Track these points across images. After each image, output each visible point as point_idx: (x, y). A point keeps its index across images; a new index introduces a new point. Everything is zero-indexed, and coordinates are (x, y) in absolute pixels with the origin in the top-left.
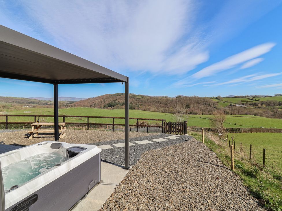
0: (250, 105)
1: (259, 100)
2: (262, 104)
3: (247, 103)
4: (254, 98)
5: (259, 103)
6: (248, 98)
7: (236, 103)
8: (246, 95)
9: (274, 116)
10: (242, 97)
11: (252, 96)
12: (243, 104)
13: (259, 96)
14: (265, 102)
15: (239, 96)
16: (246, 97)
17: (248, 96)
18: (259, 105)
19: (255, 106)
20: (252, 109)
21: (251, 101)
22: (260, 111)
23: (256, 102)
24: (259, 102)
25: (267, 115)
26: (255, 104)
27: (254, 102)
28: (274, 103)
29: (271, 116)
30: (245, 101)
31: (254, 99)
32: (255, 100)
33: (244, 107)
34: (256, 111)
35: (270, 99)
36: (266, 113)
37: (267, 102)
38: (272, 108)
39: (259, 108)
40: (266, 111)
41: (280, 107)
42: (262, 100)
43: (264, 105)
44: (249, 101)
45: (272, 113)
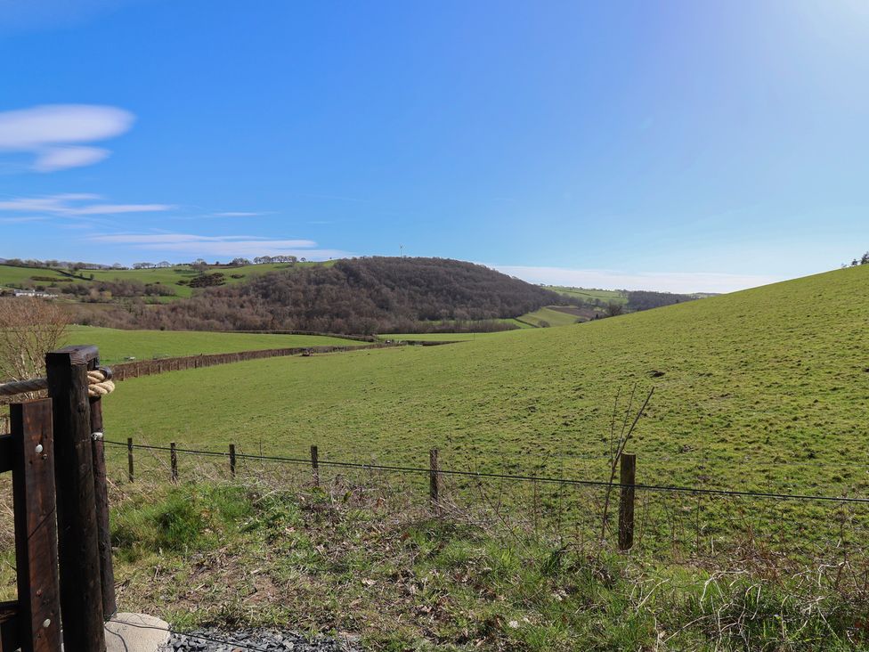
0: (65, 291)
1: (92, 276)
2: (101, 290)
3: (53, 286)
4: (76, 269)
5: (91, 288)
6: (58, 271)
7: (12, 286)
8: (50, 260)
9: (137, 323)
10: (37, 266)
11: (70, 265)
12: (40, 289)
13: (90, 265)
14: (110, 283)
15: (24, 259)
16: (48, 265)
17: (55, 264)
18: (94, 293)
19: (81, 297)
20: (72, 304)
21: (66, 280)
22: (98, 310)
23: (85, 284)
24: (91, 283)
25: (118, 321)
26: (80, 291)
27: (77, 282)
28: (134, 287)
29: (130, 326)
30: (47, 279)
31: (78, 274)
32: (81, 277)
33: (46, 300)
34: (86, 311)
35: (123, 277)
36: (117, 318)
37: (114, 285)
38: (130, 300)
39: (93, 301)
40: (115, 311)
41: (150, 298)
42: (99, 277)
43: (108, 295)
44: (61, 281)
45: (132, 316)
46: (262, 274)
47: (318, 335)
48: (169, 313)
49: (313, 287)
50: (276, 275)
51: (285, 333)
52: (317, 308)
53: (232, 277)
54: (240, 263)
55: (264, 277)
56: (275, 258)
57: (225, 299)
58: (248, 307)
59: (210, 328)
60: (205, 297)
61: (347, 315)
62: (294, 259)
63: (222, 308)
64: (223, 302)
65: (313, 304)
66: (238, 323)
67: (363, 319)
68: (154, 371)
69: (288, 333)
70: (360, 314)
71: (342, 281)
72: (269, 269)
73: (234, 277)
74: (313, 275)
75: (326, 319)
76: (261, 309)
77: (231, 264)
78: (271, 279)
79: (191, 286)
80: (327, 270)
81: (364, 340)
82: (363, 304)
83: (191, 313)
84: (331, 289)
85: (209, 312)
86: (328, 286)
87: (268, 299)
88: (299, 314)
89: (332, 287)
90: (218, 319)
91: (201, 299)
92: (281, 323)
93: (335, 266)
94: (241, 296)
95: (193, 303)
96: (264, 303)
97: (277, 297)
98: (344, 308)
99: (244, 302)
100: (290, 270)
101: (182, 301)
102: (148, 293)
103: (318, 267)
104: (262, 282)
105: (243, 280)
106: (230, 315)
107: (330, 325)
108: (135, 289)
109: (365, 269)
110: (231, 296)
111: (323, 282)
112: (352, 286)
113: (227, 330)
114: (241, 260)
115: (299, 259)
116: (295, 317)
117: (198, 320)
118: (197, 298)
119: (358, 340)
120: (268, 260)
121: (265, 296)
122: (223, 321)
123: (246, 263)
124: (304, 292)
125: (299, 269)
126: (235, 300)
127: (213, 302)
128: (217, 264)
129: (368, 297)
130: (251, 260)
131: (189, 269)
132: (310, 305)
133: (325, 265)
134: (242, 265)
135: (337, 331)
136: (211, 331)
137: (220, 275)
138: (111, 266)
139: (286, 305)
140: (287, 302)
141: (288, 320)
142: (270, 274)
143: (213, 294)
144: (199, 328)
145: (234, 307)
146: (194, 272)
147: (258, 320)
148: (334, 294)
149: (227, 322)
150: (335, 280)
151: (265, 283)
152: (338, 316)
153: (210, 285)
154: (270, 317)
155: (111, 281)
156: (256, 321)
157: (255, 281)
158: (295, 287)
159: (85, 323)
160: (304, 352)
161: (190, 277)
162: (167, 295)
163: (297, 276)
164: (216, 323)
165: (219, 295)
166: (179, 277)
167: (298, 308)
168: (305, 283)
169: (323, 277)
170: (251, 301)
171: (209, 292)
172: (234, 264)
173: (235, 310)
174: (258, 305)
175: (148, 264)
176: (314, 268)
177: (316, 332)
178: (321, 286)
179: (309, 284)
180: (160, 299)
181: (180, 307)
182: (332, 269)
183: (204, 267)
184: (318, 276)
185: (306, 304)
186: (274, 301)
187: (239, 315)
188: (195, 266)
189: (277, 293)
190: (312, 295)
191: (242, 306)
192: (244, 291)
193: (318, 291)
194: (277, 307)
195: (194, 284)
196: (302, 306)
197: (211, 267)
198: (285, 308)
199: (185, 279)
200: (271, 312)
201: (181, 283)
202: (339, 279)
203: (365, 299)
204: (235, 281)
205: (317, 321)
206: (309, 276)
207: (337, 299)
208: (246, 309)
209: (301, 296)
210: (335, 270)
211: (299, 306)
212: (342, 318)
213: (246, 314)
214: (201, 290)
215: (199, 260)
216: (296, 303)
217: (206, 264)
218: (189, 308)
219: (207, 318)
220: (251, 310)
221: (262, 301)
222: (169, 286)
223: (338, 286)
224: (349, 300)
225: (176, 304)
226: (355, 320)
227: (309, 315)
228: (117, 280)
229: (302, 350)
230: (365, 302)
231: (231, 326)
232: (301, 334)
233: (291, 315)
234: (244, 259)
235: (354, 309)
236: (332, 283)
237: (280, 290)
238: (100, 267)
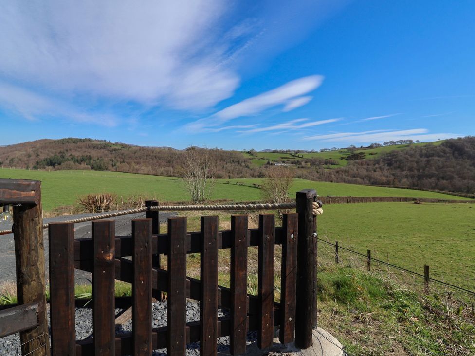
0: (292, 163)
1: (303, 156)
2: (306, 162)
3: (288, 161)
5: (302, 161)
6: (290, 154)
7: (274, 161)
8: (288, 149)
9: (320, 178)
10: (282, 152)
11: (294, 151)
12: (283, 162)
13: (302, 151)
15: (278, 150)
16: (287, 152)
17: (289, 151)
19: (298, 165)
20: (294, 169)
21: (293, 158)
22: (304, 172)
23: (300, 159)
24: (302, 159)
25: (312, 177)
26: (298, 163)
27: (297, 159)
29: (317, 179)
30: (286, 158)
31: (297, 155)
32: (298, 157)
33: (286, 167)
34: (299, 172)
35: (315, 156)
36: (312, 175)
37: (311, 160)
38: (318, 167)
39: (302, 168)
40: (311, 172)
41: (327, 166)
42: (306, 157)
43: (309, 164)
44: (291, 158)
45: (318, 175)
46: (388, 152)
47: (427, 190)
48: (335, 174)
49: (424, 159)
50: (397, 152)
51: (402, 188)
52: (426, 172)
53: (370, 154)
54: (375, 146)
55: (390, 153)
56: (397, 142)
57: (365, 167)
58: (378, 171)
59: (356, 183)
60: (354, 165)
61: (451, 178)
62: (411, 141)
63: (363, 172)
64: (364, 168)
65: (424, 170)
66: (372, 180)
67: (466, 181)
68: (327, 203)
69: (405, 188)
70: (463, 178)
71: (448, 155)
72: (393, 148)
73: (371, 154)
74: (424, 151)
75: (433, 180)
76: (386, 172)
77: (369, 147)
78: (394, 155)
79: (347, 160)
80: (436, 147)
81: (466, 197)
82: (466, 170)
83: (346, 174)
84: (439, 161)
85: (356, 174)
86: (436, 158)
87: (392, 167)
88: (413, 176)
89: (439, 158)
90: (360, 178)
91: (352, 166)
92: (399, 182)
93: (443, 144)
94: (374, 165)
95: (347, 169)
96: (388, 169)
97: (398, 165)
98: (449, 173)
99: (376, 168)
100: (408, 149)
101: (342, 168)
102: (326, 164)
103: (428, 146)
104: (388, 156)
105: (376, 156)
106: (367, 176)
107: (436, 185)
108: (320, 162)
109: (469, 145)
110: (368, 165)
111: (433, 155)
112: (456, 158)
113: (365, 184)
114: (376, 144)
115: (414, 141)
116: (410, 178)
117: (350, 178)
118: (350, 166)
119: (460, 196)
120: (392, 142)
121: (390, 165)
122: (363, 179)
123: (378, 146)
124: (417, 162)
125: (414, 148)
126: (371, 167)
127: (358, 168)
128: (361, 147)
129: (470, 166)
130: (382, 144)
131: (346, 150)
132: (421, 171)
133: (435, 144)
134: (376, 147)
135: (442, 189)
136: (356, 184)
137: (363, 153)
138: (311, 151)
139: (403, 171)
140: (404, 169)
141: (405, 180)
142: (393, 152)
143: (358, 164)
144: (350, 182)
145: (370, 171)
146: (349, 152)
147: (384, 179)
148: (440, 164)
149: (365, 180)
150: (442, 154)
151: (389, 157)
152: (443, 178)
153: (357, 159)
154: (392, 178)
155: (310, 158)
156: (383, 180)
157: (383, 156)
158: (410, 159)
159: (299, 177)
160: (416, 201)
161: (346, 155)
162: (335, 165)
163: (412, 152)
164: (359, 180)
165: (362, 164)
166: (341, 155)
167: (413, 173)
168: (418, 157)
169: (432, 152)
170: (380, 168)
171: (356, 163)
172: (371, 147)
173: (370, 173)
174: (385, 170)
175: (327, 149)
176: (425, 146)
177: (424, 189)
178: (430, 158)
179: (421, 157)
180: (331, 166)
181: (341, 171)
182: (440, 146)
183: (354, 149)
184: (429, 152)
185: (418, 170)
186: (395, 168)
187: (373, 176)
188: (349, 149)
189: (398, 163)
190: (423, 164)
191: (375, 171)
192: (377, 162)
193: (428, 161)
194: (398, 172)
195: (349, 159)
196: (416, 171)
197: (358, 149)
198: (402, 172)
199: (344, 156)
200: (393, 175)
201: (342, 158)
202: (445, 153)
203: (468, 167)
204: (371, 157)
205: (426, 181)
206: (421, 151)
207: (443, 167)
208: (377, 173)
209: (415, 165)
210: (442, 147)
211: (413, 171)
212: (447, 180)
213: (377, 175)
214: (352, 162)
215: (352, 146)
216: (411, 169)
217: (354, 148)
218: (345, 171)
219: (354, 177)
220: (380, 173)
221: (387, 168)
222: (335, 160)
223: (445, 158)
224: (454, 167)
225: (339, 169)
226: (457, 181)
227: (420, 177)
228: (313, 157)
229: (414, 199)
230: (468, 169)
231: (368, 182)
232: (413, 189)
233: (407, 176)
234: (377, 143)
235: (457, 174)
236: (439, 156)
237: (400, 161)
238: (306, 152)
